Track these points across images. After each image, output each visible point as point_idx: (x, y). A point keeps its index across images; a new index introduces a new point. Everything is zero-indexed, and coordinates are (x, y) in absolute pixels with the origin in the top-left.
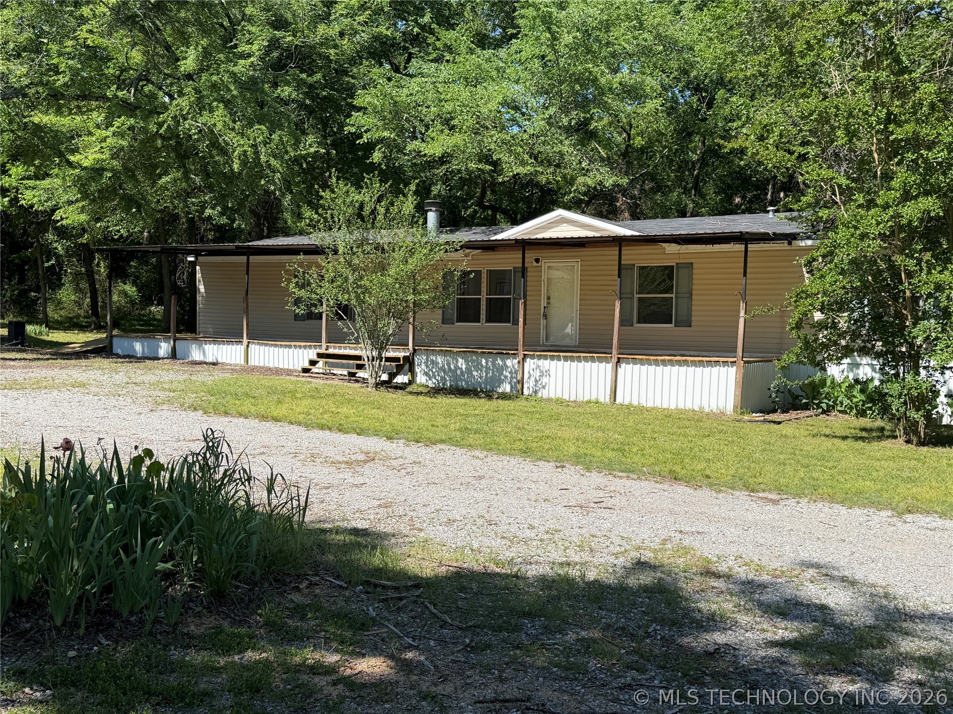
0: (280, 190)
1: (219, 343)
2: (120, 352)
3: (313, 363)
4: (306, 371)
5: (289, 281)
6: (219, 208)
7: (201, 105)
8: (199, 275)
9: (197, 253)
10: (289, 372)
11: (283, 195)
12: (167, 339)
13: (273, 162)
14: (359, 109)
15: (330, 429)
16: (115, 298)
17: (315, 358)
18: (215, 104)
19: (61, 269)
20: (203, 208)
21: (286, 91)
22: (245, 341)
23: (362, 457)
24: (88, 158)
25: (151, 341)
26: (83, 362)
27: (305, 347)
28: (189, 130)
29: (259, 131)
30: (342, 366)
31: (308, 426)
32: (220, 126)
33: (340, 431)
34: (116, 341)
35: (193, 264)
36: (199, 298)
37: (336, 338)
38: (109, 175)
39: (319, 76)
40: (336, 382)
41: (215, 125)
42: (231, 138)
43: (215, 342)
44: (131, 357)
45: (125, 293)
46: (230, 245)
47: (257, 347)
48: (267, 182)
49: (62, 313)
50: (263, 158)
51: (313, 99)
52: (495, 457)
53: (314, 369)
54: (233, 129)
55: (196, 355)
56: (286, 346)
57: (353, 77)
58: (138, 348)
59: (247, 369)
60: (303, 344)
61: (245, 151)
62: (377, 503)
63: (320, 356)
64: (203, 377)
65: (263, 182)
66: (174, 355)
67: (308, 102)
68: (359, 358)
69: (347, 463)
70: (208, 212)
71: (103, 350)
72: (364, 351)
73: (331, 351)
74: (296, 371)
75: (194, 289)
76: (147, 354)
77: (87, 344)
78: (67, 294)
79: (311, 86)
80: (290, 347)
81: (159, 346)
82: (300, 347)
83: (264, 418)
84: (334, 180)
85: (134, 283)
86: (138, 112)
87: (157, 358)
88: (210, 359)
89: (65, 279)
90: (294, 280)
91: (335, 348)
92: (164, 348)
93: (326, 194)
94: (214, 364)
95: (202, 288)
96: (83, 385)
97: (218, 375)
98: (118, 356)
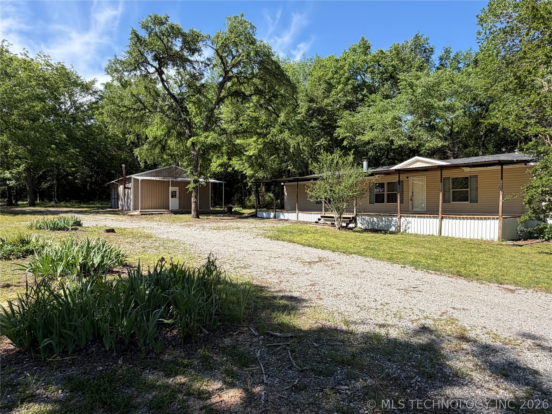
0: (308, 157)
1: (289, 213)
2: (259, 216)
3: (319, 219)
4: (316, 222)
5: (307, 189)
6: (292, 166)
7: (281, 132)
8: (285, 190)
9: (284, 182)
10: (310, 223)
11: (309, 159)
12: (273, 212)
13: (304, 148)
14: (338, 127)
15: (312, 247)
16: (267, 198)
17: (320, 217)
18: (285, 130)
19: (251, 189)
20: (288, 166)
21: (314, 124)
22: (297, 212)
23: (317, 260)
24: (251, 153)
25: (268, 212)
26: (246, 220)
27: (317, 214)
28: (277, 140)
29: (300, 138)
30: (330, 221)
31: (304, 245)
32: (286, 137)
33: (315, 247)
34: (258, 212)
35: (283, 186)
36: (285, 197)
37: (326, 210)
38: (254, 157)
39: (325, 117)
40: (327, 227)
41: (285, 137)
42: (290, 141)
43: (288, 212)
44: (262, 218)
45: (270, 196)
46: (292, 178)
47: (301, 214)
48: (304, 155)
49: (251, 203)
50: (301, 147)
51: (324, 125)
52: (375, 261)
53: (320, 222)
54: (291, 138)
55: (282, 217)
56: (310, 213)
57: (337, 116)
58: (264, 214)
59: (297, 222)
60: (316, 212)
61: (294, 145)
62: (310, 283)
63: (322, 217)
64: (280, 225)
65: (302, 155)
66: (275, 217)
67: (321, 126)
68: (333, 217)
69: (309, 262)
70: (289, 167)
71: (254, 216)
72: (335, 215)
73: (326, 215)
74: (313, 222)
75: (283, 194)
76: (267, 217)
77: (250, 214)
78: (253, 198)
79: (323, 121)
80: (312, 214)
81: (271, 214)
82: (315, 214)
83: (290, 241)
84: (322, 151)
85: (273, 193)
86: (261, 135)
87: (270, 218)
88: (286, 219)
89: (253, 193)
90: (309, 189)
91: (327, 214)
92: (272, 215)
93: (320, 157)
94: (287, 220)
95: (286, 194)
96: (239, 228)
97: (286, 224)
98: (259, 218)
